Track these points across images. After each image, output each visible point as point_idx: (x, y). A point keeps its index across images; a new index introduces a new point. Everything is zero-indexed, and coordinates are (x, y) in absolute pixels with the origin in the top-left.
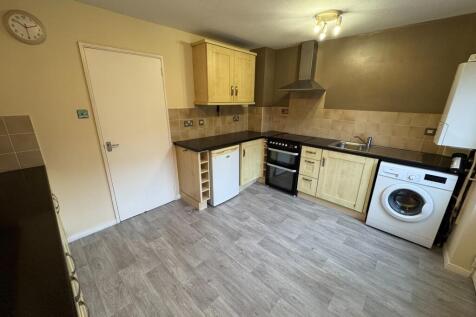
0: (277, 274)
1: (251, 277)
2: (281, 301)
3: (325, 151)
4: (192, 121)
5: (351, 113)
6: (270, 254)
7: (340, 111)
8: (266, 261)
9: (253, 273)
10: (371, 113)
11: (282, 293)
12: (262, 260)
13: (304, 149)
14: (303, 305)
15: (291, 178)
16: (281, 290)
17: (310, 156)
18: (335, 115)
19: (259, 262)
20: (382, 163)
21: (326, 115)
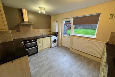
3: (43, 38)
5: (39, 30)
7: (37, 29)
10: (42, 29)
13: (38, 40)
15: (36, 49)
17: (39, 41)
18: (36, 30)
20: (51, 37)
21: (34, 31)
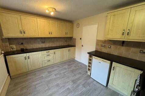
0: (55, 90)
1: (57, 83)
2: (47, 88)
4: (105, 46)
6: (63, 90)
8: (60, 88)
9: (58, 84)
11: (49, 89)
12: (61, 87)
14: (43, 93)
16: (50, 89)
19: (61, 86)
